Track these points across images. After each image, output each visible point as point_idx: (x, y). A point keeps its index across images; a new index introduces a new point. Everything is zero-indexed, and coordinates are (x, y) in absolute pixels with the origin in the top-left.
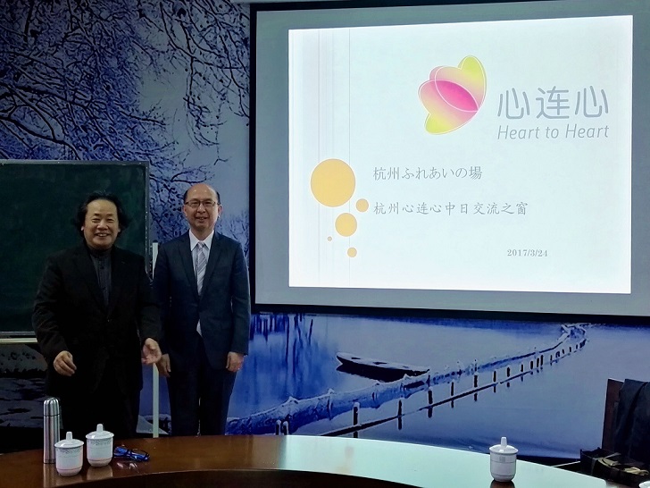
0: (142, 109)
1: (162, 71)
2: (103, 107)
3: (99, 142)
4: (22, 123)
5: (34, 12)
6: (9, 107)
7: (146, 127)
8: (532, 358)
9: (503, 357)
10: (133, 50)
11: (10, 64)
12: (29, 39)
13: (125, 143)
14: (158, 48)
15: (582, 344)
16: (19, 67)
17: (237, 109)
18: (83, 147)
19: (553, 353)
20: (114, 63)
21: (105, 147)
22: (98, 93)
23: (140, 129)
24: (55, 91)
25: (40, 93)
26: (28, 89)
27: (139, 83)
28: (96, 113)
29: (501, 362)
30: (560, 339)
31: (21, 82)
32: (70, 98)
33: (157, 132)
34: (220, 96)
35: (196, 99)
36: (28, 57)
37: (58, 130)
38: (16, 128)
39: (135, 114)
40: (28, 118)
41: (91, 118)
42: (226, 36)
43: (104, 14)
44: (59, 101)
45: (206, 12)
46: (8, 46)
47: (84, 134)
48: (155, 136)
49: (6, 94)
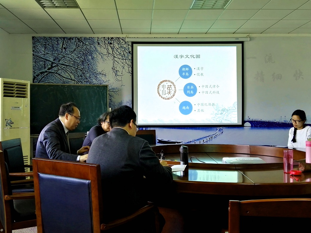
0: (99, 71)
1: (105, 60)
2: (87, 70)
3: (86, 80)
4: (61, 74)
5: (65, 42)
6: (56, 70)
7: (100, 76)
8: (210, 137)
9: (202, 137)
10: (96, 54)
11: (57, 57)
12: (63, 50)
13: (94, 81)
14: (104, 53)
15: (222, 133)
16: (60, 58)
17: (127, 71)
18: (81, 82)
19: (215, 135)
20: (90, 57)
21: (87, 82)
22: (85, 66)
23: (98, 76)
24: (71, 65)
25: (67, 66)
26: (63, 65)
27: (98, 63)
28: (85, 72)
29: (201, 138)
30: (217, 132)
31: (61, 62)
32: (77, 67)
33: (104, 77)
34: (122, 67)
35: (115, 68)
36: (63, 55)
37: (73, 77)
38: (59, 76)
39: (97, 72)
40: (63, 73)
41: (83, 73)
42: (124, 51)
43: (87, 43)
44: (73, 68)
45: (118, 44)
46: (56, 52)
47: (81, 78)
48: (103, 78)
49: (56, 66)
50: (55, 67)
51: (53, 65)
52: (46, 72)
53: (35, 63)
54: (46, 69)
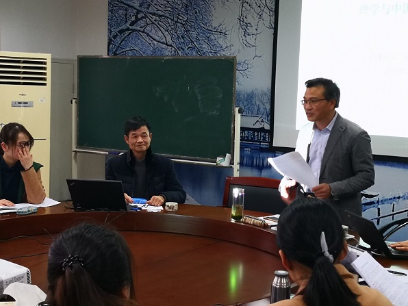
0: (214, 25)
1: (226, 1)
2: (193, 24)
3: (190, 46)
4: (151, 34)
6: (144, 25)
7: (216, 36)
13: (204, 46)
16: (150, 1)
17: (268, 24)
18: (182, 48)
21: (193, 48)
22: (190, 16)
23: (212, 37)
24: (168, 15)
25: (160, 16)
26: (154, 14)
27: (213, 9)
28: (189, 28)
31: (150, 10)
32: (175, 19)
33: (222, 39)
34: (258, 16)
35: (245, 19)
37: (169, 38)
38: (147, 37)
39: (210, 28)
40: (153, 31)
41: (186, 31)
44: (170, 21)
47: (182, 40)
48: (221, 41)
49: (143, 17)
50: (141, 19)
51: (139, 16)
52: (128, 29)
53: (112, 13)
54: (128, 25)
